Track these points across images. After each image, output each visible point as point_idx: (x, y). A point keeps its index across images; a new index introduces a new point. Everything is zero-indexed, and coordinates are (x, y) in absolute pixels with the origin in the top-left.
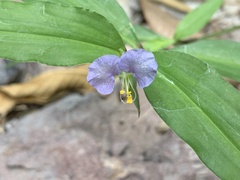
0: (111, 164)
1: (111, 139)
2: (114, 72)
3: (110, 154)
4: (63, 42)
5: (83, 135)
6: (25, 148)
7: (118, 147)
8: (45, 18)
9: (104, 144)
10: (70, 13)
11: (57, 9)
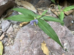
0: (35, 31)
1: (35, 28)
2: (33, 22)
3: (35, 30)
4: (27, 19)
5: (32, 28)
6: (25, 30)
7: (36, 29)
8: (24, 16)
9: (34, 29)
10: (27, 15)
11: (26, 15)
